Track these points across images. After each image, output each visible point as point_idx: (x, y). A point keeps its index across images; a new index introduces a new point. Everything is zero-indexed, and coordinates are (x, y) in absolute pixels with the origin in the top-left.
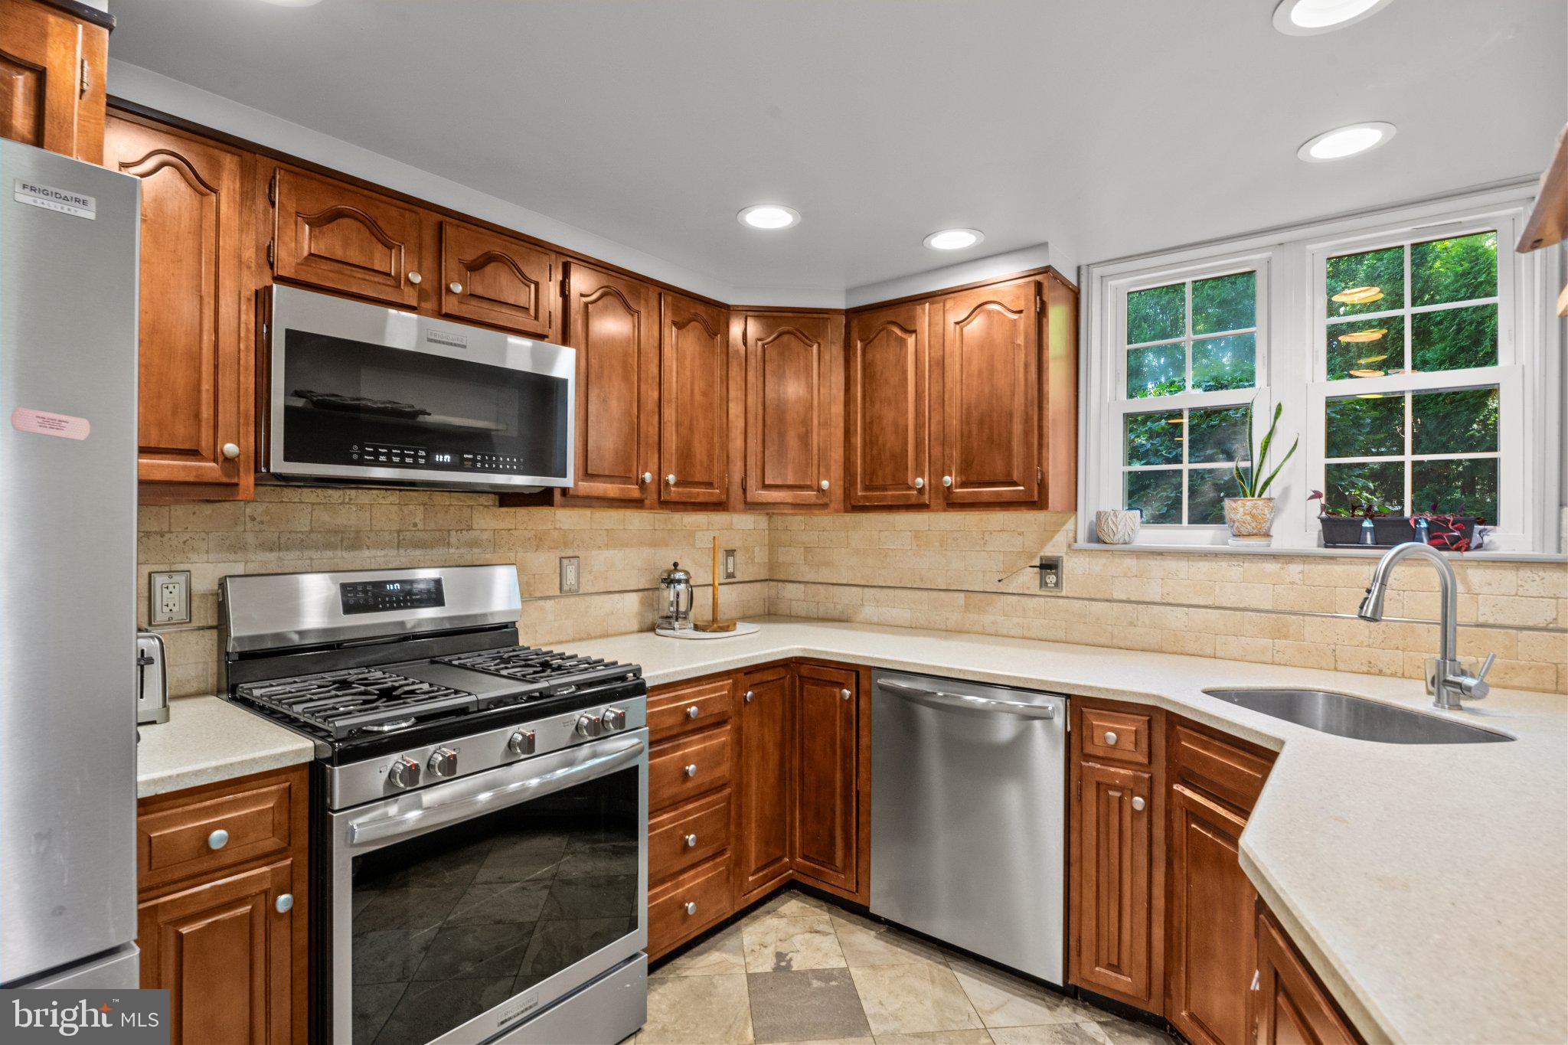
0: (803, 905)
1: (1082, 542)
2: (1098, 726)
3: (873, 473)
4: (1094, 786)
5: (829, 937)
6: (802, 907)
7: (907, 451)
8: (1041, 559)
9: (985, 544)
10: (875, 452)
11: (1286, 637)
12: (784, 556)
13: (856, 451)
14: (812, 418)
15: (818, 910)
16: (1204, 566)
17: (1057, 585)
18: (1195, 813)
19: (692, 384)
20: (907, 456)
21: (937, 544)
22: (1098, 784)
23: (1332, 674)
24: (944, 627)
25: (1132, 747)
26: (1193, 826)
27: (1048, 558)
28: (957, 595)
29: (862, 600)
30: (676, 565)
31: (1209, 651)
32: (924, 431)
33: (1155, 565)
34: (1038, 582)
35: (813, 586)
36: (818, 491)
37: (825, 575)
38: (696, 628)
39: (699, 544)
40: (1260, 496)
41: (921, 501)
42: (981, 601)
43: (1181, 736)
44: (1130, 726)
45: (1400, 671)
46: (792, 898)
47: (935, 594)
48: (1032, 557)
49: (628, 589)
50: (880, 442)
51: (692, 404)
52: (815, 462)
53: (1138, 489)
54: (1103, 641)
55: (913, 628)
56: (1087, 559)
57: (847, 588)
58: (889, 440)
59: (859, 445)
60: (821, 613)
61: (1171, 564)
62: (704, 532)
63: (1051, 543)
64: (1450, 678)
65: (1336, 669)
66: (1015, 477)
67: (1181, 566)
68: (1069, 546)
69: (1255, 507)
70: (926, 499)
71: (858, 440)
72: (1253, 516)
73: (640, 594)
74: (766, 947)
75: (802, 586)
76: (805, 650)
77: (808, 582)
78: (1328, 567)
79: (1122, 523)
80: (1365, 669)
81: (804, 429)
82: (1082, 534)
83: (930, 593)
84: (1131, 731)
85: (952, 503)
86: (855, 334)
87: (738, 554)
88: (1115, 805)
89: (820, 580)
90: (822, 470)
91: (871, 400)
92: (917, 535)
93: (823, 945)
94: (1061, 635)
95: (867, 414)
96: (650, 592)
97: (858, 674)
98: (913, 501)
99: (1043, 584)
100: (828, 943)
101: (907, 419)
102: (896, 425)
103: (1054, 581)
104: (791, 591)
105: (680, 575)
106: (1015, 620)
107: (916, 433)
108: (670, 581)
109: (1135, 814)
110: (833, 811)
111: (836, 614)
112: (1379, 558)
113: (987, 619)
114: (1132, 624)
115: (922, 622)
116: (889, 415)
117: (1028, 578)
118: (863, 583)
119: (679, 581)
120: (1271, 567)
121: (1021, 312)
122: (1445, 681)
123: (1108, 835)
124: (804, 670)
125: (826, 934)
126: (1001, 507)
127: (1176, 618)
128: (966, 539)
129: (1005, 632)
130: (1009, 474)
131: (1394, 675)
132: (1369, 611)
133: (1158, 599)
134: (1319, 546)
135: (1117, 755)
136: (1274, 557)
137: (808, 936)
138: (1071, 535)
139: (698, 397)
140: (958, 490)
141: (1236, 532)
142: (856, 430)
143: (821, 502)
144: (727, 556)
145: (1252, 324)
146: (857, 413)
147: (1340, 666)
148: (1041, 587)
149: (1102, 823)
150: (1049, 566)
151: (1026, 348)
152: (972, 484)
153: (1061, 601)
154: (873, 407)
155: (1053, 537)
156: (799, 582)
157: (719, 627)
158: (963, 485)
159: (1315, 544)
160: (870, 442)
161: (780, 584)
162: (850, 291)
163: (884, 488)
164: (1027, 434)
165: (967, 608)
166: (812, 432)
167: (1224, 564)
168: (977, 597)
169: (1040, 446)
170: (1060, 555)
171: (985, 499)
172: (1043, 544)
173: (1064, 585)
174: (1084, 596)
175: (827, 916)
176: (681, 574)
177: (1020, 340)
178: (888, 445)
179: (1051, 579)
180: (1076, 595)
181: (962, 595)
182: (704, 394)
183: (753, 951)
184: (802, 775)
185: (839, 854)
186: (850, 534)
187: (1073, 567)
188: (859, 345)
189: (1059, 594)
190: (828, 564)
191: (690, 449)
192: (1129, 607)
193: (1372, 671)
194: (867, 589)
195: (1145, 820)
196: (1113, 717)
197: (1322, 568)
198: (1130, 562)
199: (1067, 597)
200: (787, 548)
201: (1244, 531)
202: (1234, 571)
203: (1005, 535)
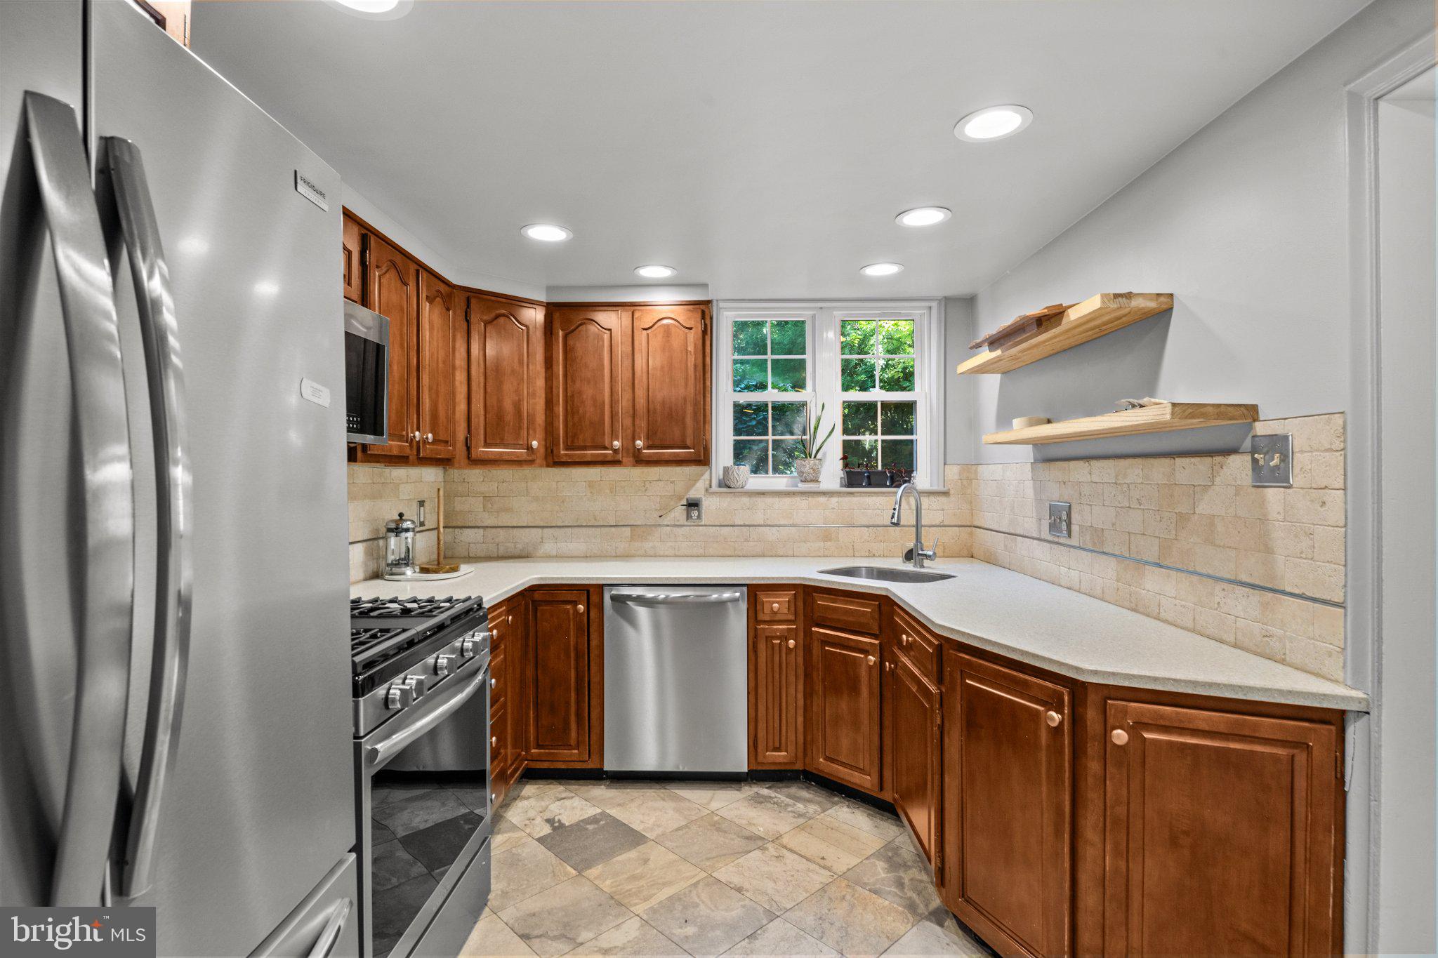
0: (537, 786)
1: (715, 488)
2: (767, 601)
3: (575, 436)
4: (765, 639)
5: (574, 799)
6: (538, 788)
7: (604, 420)
8: (687, 500)
9: (646, 490)
10: (576, 419)
11: (830, 540)
12: (460, 505)
13: (559, 417)
14: (523, 390)
15: (552, 786)
16: (787, 500)
17: (699, 517)
18: (827, 641)
19: (438, 352)
20: (604, 423)
21: (608, 491)
22: (767, 637)
23: (852, 558)
24: (614, 554)
25: (786, 611)
26: (827, 648)
27: (692, 499)
28: (624, 529)
29: (542, 538)
30: (401, 515)
31: (791, 553)
32: (618, 407)
33: (761, 502)
34: (685, 516)
35: (494, 530)
36: (528, 449)
37: (505, 519)
38: (424, 570)
39: (402, 496)
40: (815, 457)
41: (616, 459)
42: (643, 532)
43: (816, 598)
44: (785, 598)
45: (882, 553)
46: (526, 784)
47: (607, 529)
48: (680, 499)
49: (357, 540)
50: (581, 411)
51: (437, 371)
52: (526, 425)
53: (740, 452)
54: (728, 553)
55: (587, 557)
56: (718, 499)
57: (528, 530)
58: (589, 410)
59: (561, 414)
60: (502, 551)
61: (769, 500)
62: (405, 485)
63: (694, 488)
64: (920, 552)
65: (854, 556)
66: (689, 442)
67: (775, 502)
68: (707, 490)
69: (815, 464)
70: (619, 457)
71: (560, 409)
72: (814, 470)
73: (364, 544)
74: (533, 820)
75: (481, 531)
76: (542, 578)
77: (487, 527)
78: (850, 498)
79: (742, 475)
80: (867, 554)
81: (517, 398)
82: (715, 482)
83: (603, 529)
84: (785, 601)
85: (640, 460)
86: (557, 324)
87: (426, 504)
88: (777, 648)
89: (500, 524)
90: (531, 432)
91: (572, 378)
92: (591, 485)
93: (575, 805)
94: (701, 551)
95: (569, 389)
96: (371, 542)
97: (588, 591)
98: (609, 458)
99: (689, 517)
100: (576, 802)
101: (604, 396)
102: (594, 400)
103: (696, 515)
104: (469, 536)
105: (408, 525)
106: (670, 544)
107: (612, 407)
108: (397, 530)
109: (789, 650)
110: (568, 703)
111: (517, 552)
112: (896, 493)
113: (647, 545)
114: (746, 540)
115: (596, 552)
116: (588, 392)
117: (679, 513)
118: (542, 524)
119: (407, 530)
120: (822, 499)
121: (691, 329)
122: (919, 554)
123: (773, 668)
124: (537, 596)
125: (572, 797)
126: (676, 463)
127: (771, 534)
128: (632, 487)
129: (662, 553)
130: (684, 440)
131: (880, 556)
132: (895, 520)
133: (762, 523)
134: (842, 486)
135: (778, 617)
136: (824, 493)
137: (558, 803)
138: (708, 482)
139: (441, 365)
140: (645, 451)
141: (803, 479)
142: (559, 401)
143: (530, 458)
144: (420, 506)
145: (803, 353)
146: (559, 388)
147: (857, 554)
148: (687, 519)
149: (770, 660)
150: (693, 505)
151: (695, 354)
152: (658, 447)
153: (701, 528)
154: (574, 384)
155: (694, 485)
156: (478, 527)
157: (451, 568)
158: (649, 447)
159: (838, 485)
160: (570, 411)
161: (457, 530)
162: (550, 289)
163: (585, 448)
164: (695, 413)
165: (632, 538)
166: (523, 400)
167: (798, 499)
168: (639, 531)
169: (705, 422)
170: (698, 496)
171: (666, 458)
172: (689, 488)
173: (703, 516)
174: (716, 524)
175: (562, 788)
176: (409, 523)
177: (691, 348)
178: (588, 415)
179: (695, 513)
180: (711, 524)
181: (629, 529)
182: (444, 362)
183: (525, 825)
184: (536, 681)
185: (573, 734)
186: (529, 484)
187: (709, 504)
188: (561, 333)
189: (700, 524)
190: (508, 510)
191: (436, 410)
192: (744, 529)
193: (870, 555)
194: (546, 530)
195: (794, 653)
196: (768, 594)
197: (847, 499)
198: (746, 500)
199: (705, 525)
200: (464, 498)
201: (808, 478)
202: (802, 503)
203: (660, 484)
